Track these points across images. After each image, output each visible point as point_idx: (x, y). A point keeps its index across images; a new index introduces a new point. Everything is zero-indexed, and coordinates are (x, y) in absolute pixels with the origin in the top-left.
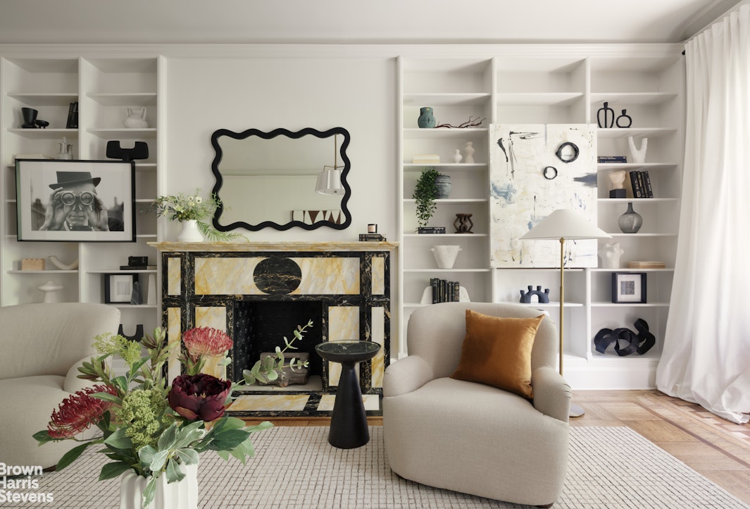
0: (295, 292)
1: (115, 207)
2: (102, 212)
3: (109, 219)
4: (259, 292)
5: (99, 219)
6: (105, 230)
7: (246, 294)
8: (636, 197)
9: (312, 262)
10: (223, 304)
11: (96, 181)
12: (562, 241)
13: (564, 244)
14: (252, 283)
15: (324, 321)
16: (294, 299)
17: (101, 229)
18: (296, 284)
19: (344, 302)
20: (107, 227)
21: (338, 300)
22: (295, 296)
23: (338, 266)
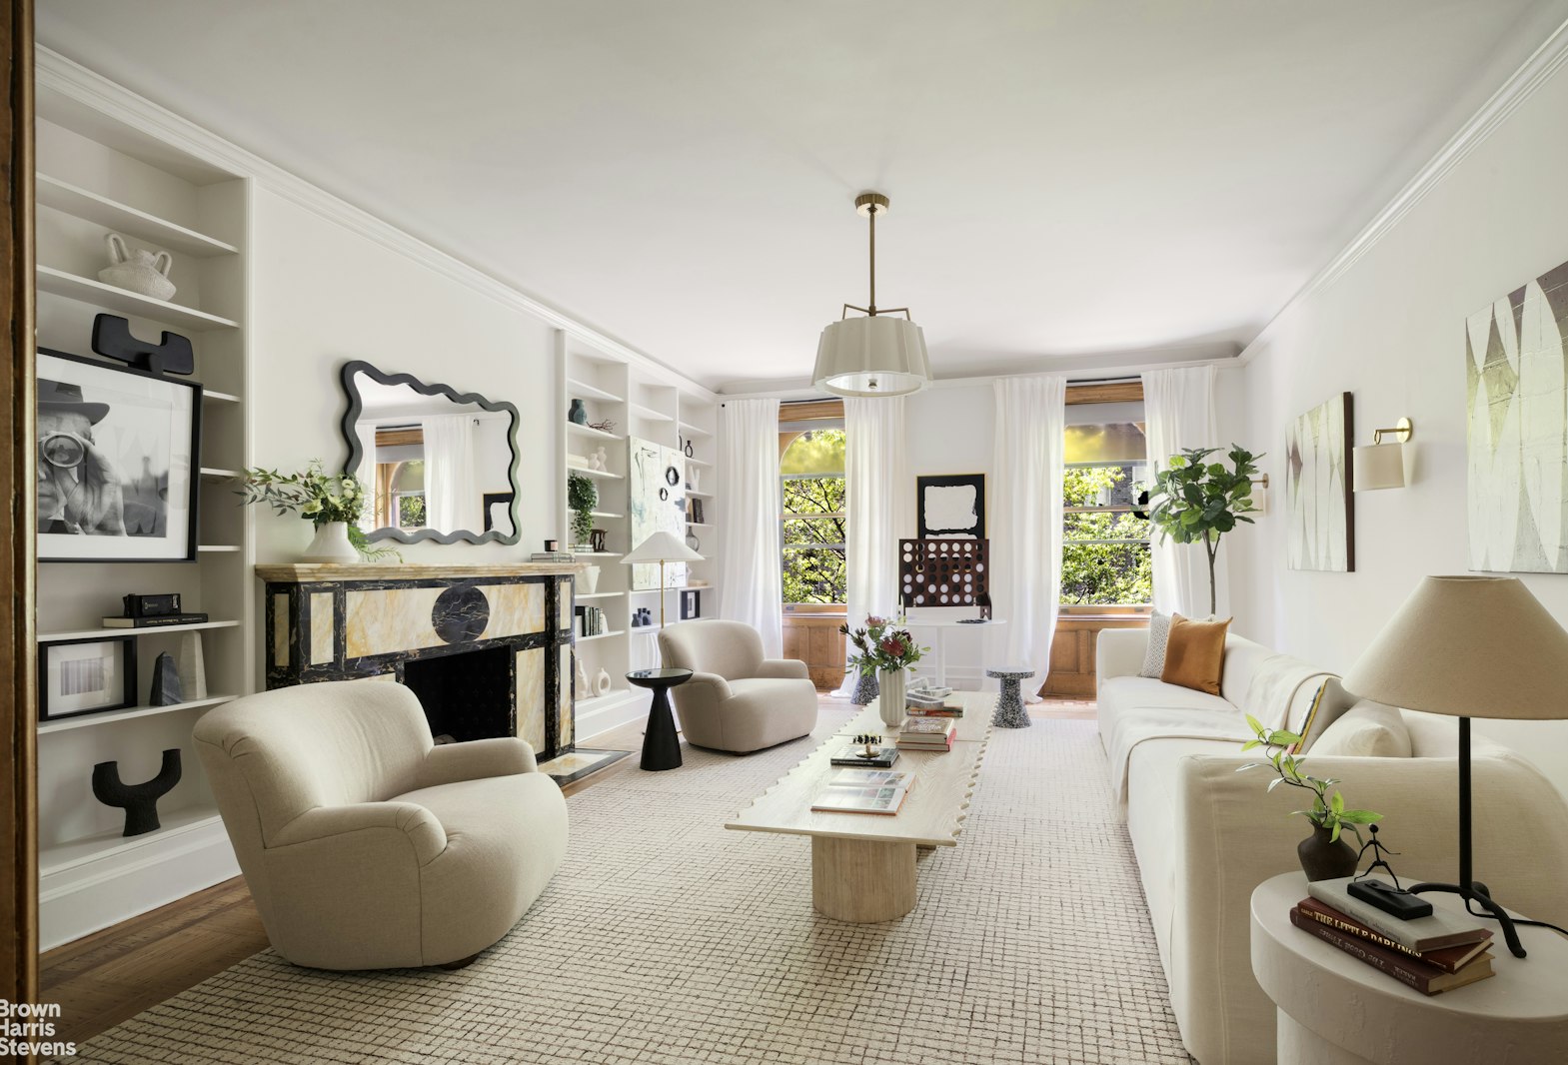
0: (482, 637)
1: (144, 480)
2: (107, 488)
3: (126, 507)
4: (439, 642)
5: (99, 505)
6: (115, 532)
7: (423, 647)
8: (695, 522)
9: (499, 591)
10: (391, 669)
11: (96, 413)
12: (662, 563)
13: (664, 566)
14: (431, 629)
15: (512, 674)
16: (481, 647)
17: (103, 528)
18: (482, 625)
19: (531, 643)
20: (122, 525)
21: (523, 642)
22: (482, 642)
23: (525, 596)
